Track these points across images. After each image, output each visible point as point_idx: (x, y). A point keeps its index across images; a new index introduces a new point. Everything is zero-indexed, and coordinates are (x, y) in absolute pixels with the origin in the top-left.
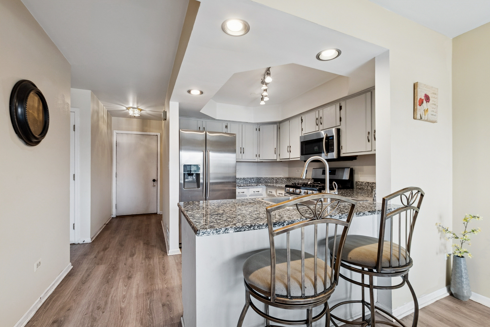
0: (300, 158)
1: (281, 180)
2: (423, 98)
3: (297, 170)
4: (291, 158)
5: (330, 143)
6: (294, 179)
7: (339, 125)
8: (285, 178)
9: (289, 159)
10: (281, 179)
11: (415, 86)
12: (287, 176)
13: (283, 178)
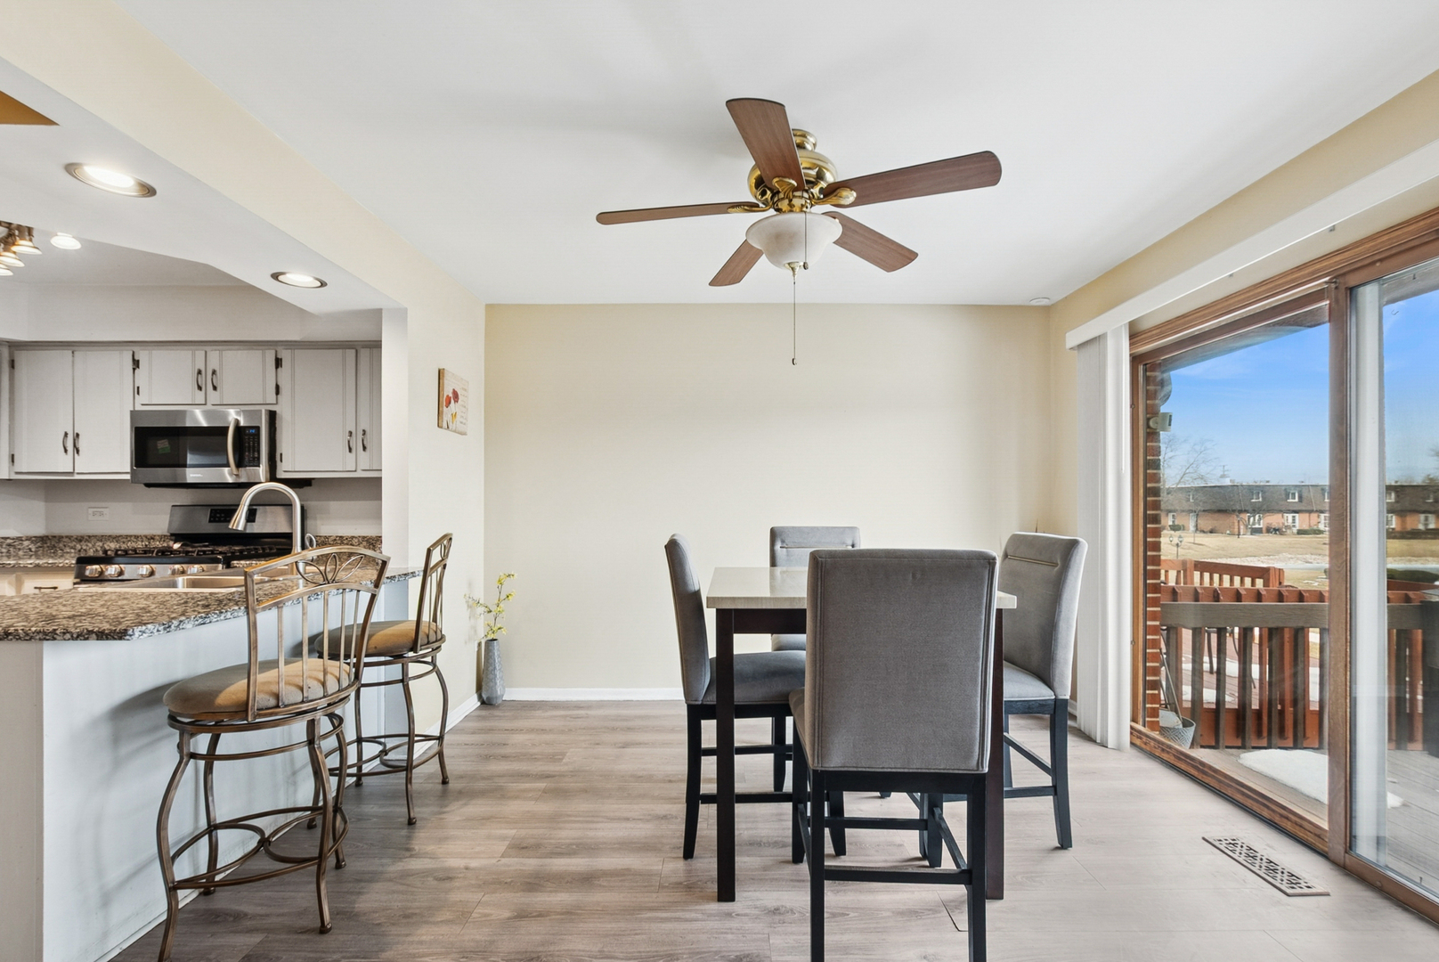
0: (133, 473)
1: (9, 545)
2: (451, 395)
3: (91, 511)
4: (78, 473)
5: (249, 443)
6: (80, 541)
7: (275, 402)
8: (28, 539)
9: (71, 473)
10: (9, 541)
11: (441, 373)
12: (40, 531)
13: (20, 539)
